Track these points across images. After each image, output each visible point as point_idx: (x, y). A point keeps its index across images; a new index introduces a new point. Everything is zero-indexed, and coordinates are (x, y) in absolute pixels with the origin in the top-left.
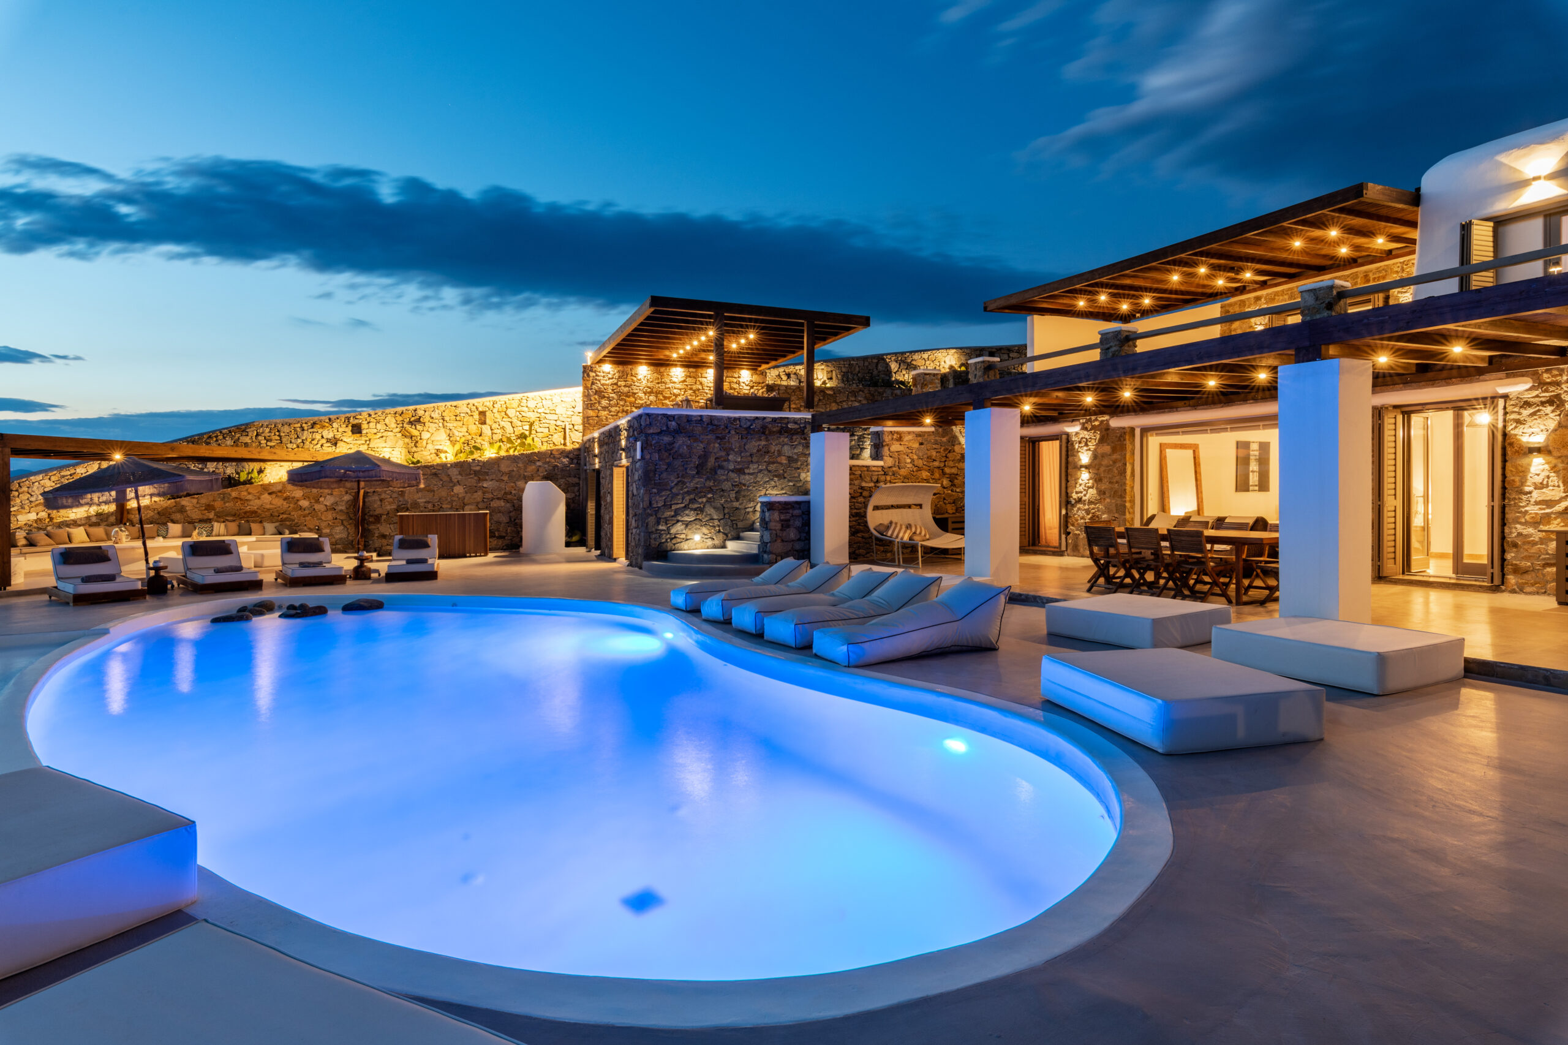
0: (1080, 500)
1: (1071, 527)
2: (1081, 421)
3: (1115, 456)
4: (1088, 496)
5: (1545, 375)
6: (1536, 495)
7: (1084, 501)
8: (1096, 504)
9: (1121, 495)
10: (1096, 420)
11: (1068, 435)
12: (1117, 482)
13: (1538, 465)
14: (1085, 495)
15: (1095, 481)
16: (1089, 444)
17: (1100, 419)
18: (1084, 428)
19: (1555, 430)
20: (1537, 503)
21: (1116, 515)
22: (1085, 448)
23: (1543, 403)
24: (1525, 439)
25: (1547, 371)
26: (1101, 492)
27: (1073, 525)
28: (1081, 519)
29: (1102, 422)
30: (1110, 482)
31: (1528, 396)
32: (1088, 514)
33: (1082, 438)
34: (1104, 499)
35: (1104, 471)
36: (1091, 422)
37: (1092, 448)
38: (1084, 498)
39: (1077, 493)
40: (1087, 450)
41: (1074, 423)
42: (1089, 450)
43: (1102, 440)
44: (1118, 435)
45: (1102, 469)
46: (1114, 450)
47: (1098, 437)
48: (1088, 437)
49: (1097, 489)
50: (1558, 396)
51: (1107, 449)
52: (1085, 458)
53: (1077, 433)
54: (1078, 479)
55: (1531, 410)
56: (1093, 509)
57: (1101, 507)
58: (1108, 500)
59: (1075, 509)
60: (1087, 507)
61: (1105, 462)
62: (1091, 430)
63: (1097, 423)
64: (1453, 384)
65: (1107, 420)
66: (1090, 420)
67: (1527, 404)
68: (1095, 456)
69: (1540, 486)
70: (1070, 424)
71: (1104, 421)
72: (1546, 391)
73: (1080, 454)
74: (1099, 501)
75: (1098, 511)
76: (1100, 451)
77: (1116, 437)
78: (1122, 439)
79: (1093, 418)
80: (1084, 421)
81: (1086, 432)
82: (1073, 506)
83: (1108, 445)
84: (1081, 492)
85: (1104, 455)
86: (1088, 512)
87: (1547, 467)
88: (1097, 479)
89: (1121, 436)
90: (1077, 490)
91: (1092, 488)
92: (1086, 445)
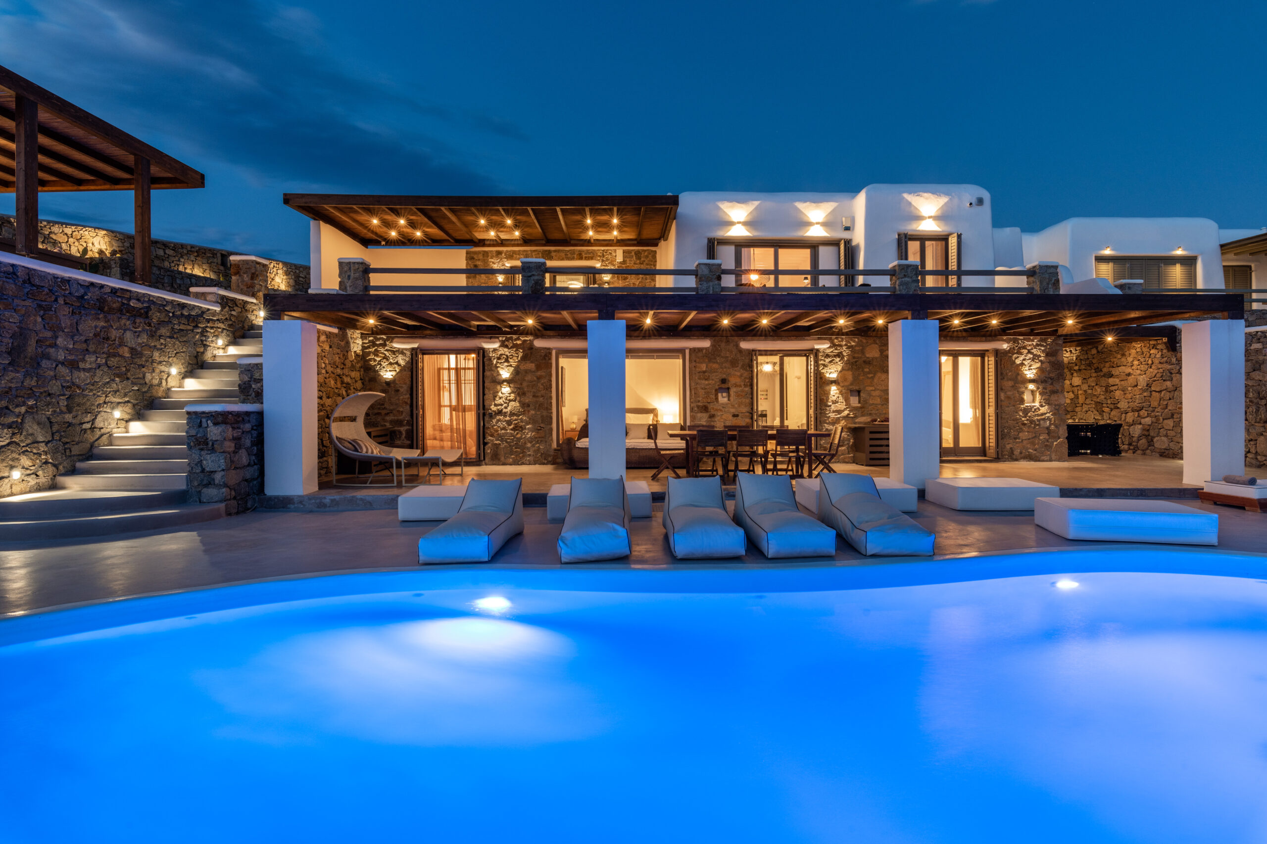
0: (500, 412)
1: (490, 438)
2: (500, 338)
3: (539, 373)
4: (509, 408)
5: (836, 341)
6: (833, 408)
7: (505, 413)
8: (520, 415)
9: (547, 408)
10: (518, 339)
11: (483, 350)
12: (542, 396)
13: (834, 390)
14: (506, 408)
15: (519, 394)
16: (511, 360)
17: (523, 339)
18: (503, 345)
19: (841, 371)
20: (834, 412)
21: (542, 425)
22: (506, 364)
23: (835, 356)
24: (827, 375)
25: (836, 338)
26: (523, 405)
27: (492, 435)
28: (502, 429)
29: (525, 341)
30: (534, 396)
31: (828, 351)
32: (510, 425)
33: (501, 355)
34: (529, 411)
35: (528, 386)
36: (512, 340)
37: (514, 364)
38: (504, 410)
39: (496, 405)
40: (508, 366)
41: (492, 340)
42: (511, 366)
43: (524, 358)
44: (543, 354)
45: (525, 384)
46: (538, 367)
47: (521, 355)
48: (509, 354)
49: (520, 402)
50: (841, 353)
51: (531, 366)
52: (505, 373)
53: (495, 350)
54: (498, 392)
55: (829, 359)
56: (516, 420)
57: (525, 418)
58: (533, 412)
59: (494, 421)
60: (508, 418)
61: (529, 377)
62: (512, 347)
63: (519, 342)
64: (792, 340)
65: (530, 340)
66: (511, 338)
67: (827, 356)
68: (517, 372)
69: (835, 402)
70: (489, 340)
71: (527, 340)
72: (836, 349)
73: (499, 369)
74: (523, 413)
75: (522, 422)
76: (522, 367)
77: (541, 356)
78: (547, 358)
79: (515, 337)
80: (504, 339)
81: (506, 350)
82: (491, 416)
83: (532, 362)
84: (502, 405)
85: (527, 372)
86: (509, 423)
87: (838, 391)
88: (520, 393)
89: (546, 355)
90: (496, 402)
91: (515, 401)
92: (507, 361)
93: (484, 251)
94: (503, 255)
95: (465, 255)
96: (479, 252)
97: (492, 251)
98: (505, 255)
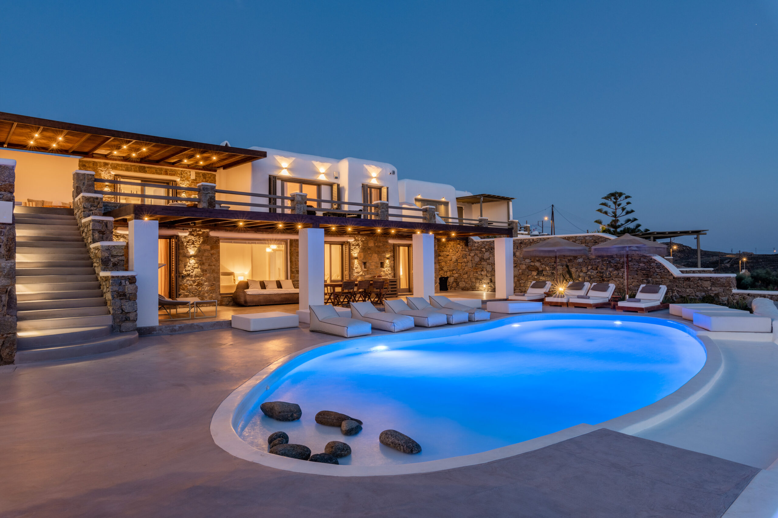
0: (188, 275)
1: (182, 291)
2: (189, 230)
3: (212, 252)
4: (194, 273)
5: (356, 238)
6: (356, 271)
7: (192, 275)
8: (201, 277)
9: (217, 272)
10: (200, 231)
11: (177, 237)
12: (214, 265)
13: (356, 262)
14: (192, 272)
15: (200, 264)
16: (195, 243)
17: (203, 231)
18: (191, 234)
19: (359, 253)
20: (356, 273)
21: (214, 283)
22: (193, 246)
23: (356, 245)
24: (353, 255)
25: (357, 236)
26: (203, 270)
27: (184, 290)
28: (190, 286)
29: (204, 232)
30: (209, 265)
31: (354, 243)
32: (194, 283)
33: (189, 240)
34: (206, 274)
35: (206, 259)
36: (196, 231)
37: (198, 246)
38: (191, 274)
39: (186, 271)
40: (194, 247)
41: (184, 231)
42: (195, 247)
43: (203, 242)
44: (215, 241)
45: (204, 258)
46: (212, 248)
47: (201, 240)
48: (194, 240)
49: (201, 269)
50: (359, 244)
51: (208, 247)
52: (192, 251)
53: (185, 237)
54: (187, 263)
55: (354, 247)
56: (198, 280)
57: (204, 279)
58: (208, 275)
59: (185, 280)
60: (193, 279)
61: (206, 254)
62: (196, 236)
63: (200, 233)
64: (338, 237)
65: (207, 232)
66: (196, 230)
67: (353, 245)
68: (199, 250)
69: (356, 268)
70: (182, 231)
71: (205, 232)
72: (357, 242)
73: (188, 249)
74: (203, 275)
75: (202, 281)
76: (202, 248)
77: (213, 241)
78: (217, 243)
79: (198, 229)
80: (191, 230)
81: (193, 237)
82: (183, 277)
83: (208, 245)
84: (190, 271)
85: (205, 250)
86: (194, 282)
87: (358, 263)
88: (201, 263)
89: (216, 241)
90: (186, 269)
91: (198, 268)
92: (193, 244)
93: (94, 162)
94: (109, 166)
95: (78, 162)
96: (90, 162)
97: (100, 162)
98: (111, 166)
